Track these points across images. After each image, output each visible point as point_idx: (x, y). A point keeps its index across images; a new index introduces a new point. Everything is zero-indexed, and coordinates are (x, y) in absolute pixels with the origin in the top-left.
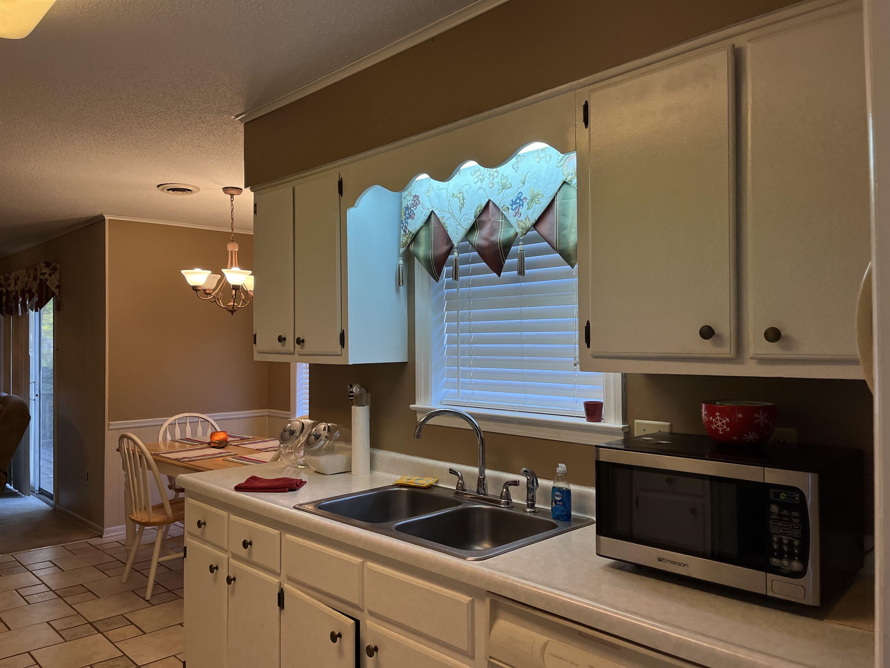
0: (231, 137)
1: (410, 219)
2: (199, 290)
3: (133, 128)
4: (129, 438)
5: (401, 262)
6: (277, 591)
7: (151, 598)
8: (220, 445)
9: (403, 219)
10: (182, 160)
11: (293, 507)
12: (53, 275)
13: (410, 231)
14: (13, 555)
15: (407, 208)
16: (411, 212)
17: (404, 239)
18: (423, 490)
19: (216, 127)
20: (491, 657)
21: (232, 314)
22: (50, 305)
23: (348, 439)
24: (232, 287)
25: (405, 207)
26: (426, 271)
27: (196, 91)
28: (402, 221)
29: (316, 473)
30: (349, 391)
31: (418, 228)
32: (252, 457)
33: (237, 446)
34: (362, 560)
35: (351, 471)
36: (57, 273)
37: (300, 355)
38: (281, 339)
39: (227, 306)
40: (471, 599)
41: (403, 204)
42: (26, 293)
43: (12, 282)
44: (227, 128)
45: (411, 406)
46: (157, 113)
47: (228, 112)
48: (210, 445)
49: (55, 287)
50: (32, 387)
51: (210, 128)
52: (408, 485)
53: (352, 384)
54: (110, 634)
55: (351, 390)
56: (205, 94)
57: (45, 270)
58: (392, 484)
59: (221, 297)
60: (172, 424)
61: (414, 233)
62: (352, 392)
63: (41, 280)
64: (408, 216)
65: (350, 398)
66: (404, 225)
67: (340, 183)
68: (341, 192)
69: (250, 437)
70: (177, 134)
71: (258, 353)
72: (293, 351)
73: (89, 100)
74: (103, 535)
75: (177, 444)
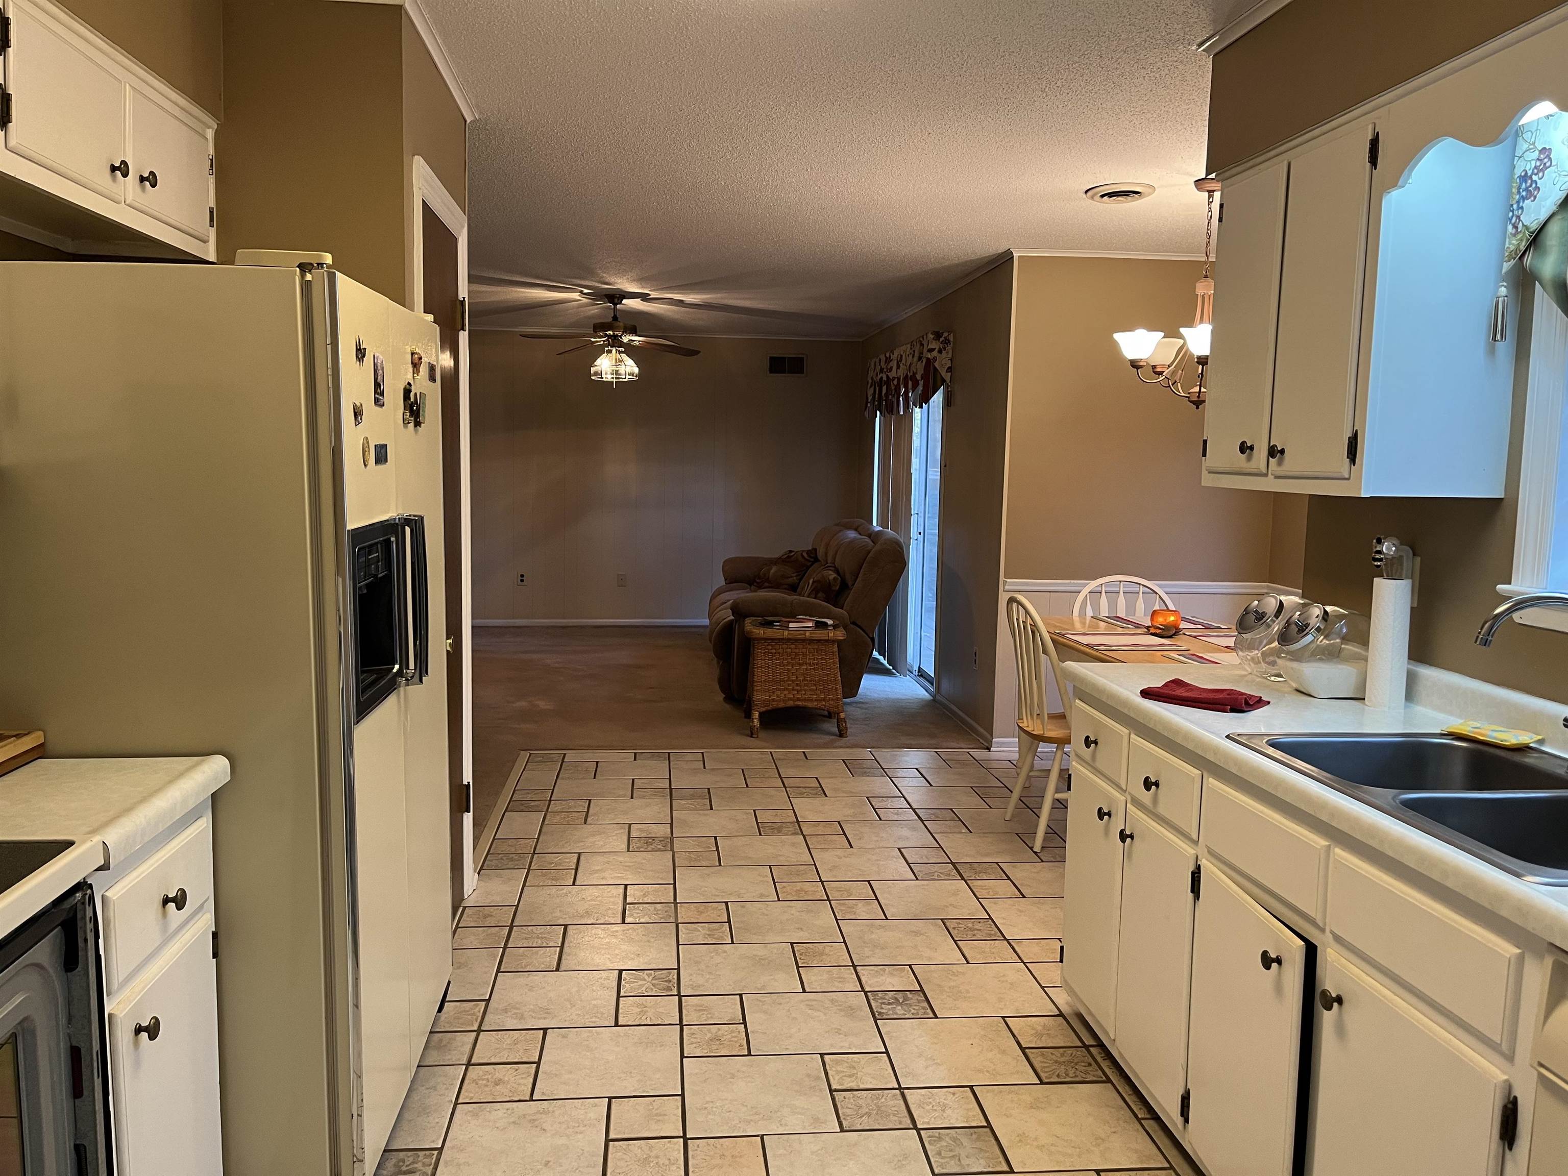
0: (1197, 85)
1: (1530, 200)
2: (1141, 367)
3: (1036, 99)
4: (1019, 603)
5: (1503, 291)
6: (1192, 868)
7: (1042, 850)
8: (1164, 633)
9: (1514, 202)
10: (1118, 141)
11: (1226, 737)
12: (943, 352)
13: (1526, 226)
14: (873, 752)
15: (1525, 177)
16: (1531, 186)
17: (1512, 244)
18: (1506, 751)
19: (1168, 72)
20: (1542, 1065)
21: (1197, 408)
22: (938, 399)
23: (1361, 636)
24: (1196, 360)
25: (1520, 177)
26: (1560, 311)
27: (1123, 15)
28: (1512, 206)
29: (1295, 692)
30: (1374, 550)
31: (1543, 217)
32: (1211, 657)
33: (1195, 637)
34: (1327, 843)
35: (1364, 699)
36: (949, 347)
37: (1277, 477)
38: (1244, 448)
39: (1189, 393)
40: (1519, 951)
41: (1516, 170)
42: (910, 380)
43: (894, 364)
44: (1187, 70)
45: (1499, 586)
46: (1067, 67)
47: (1183, 39)
48: (1150, 631)
49: (946, 369)
50: (914, 519)
51: (1157, 76)
52: (1468, 737)
53: (1382, 537)
54: (974, 884)
55: (1378, 549)
56: (1139, 17)
57: (934, 345)
58: (1439, 732)
59: (1180, 380)
60: (1096, 593)
61: (1535, 228)
62: (1380, 552)
63: (928, 359)
64: (1524, 194)
65: (1376, 563)
66: (1516, 213)
67: (1374, 144)
68: (1373, 160)
69: (1223, 627)
70: (1104, 96)
71: (1209, 473)
72: (1264, 471)
73: (965, 65)
74: (991, 747)
75: (1102, 624)
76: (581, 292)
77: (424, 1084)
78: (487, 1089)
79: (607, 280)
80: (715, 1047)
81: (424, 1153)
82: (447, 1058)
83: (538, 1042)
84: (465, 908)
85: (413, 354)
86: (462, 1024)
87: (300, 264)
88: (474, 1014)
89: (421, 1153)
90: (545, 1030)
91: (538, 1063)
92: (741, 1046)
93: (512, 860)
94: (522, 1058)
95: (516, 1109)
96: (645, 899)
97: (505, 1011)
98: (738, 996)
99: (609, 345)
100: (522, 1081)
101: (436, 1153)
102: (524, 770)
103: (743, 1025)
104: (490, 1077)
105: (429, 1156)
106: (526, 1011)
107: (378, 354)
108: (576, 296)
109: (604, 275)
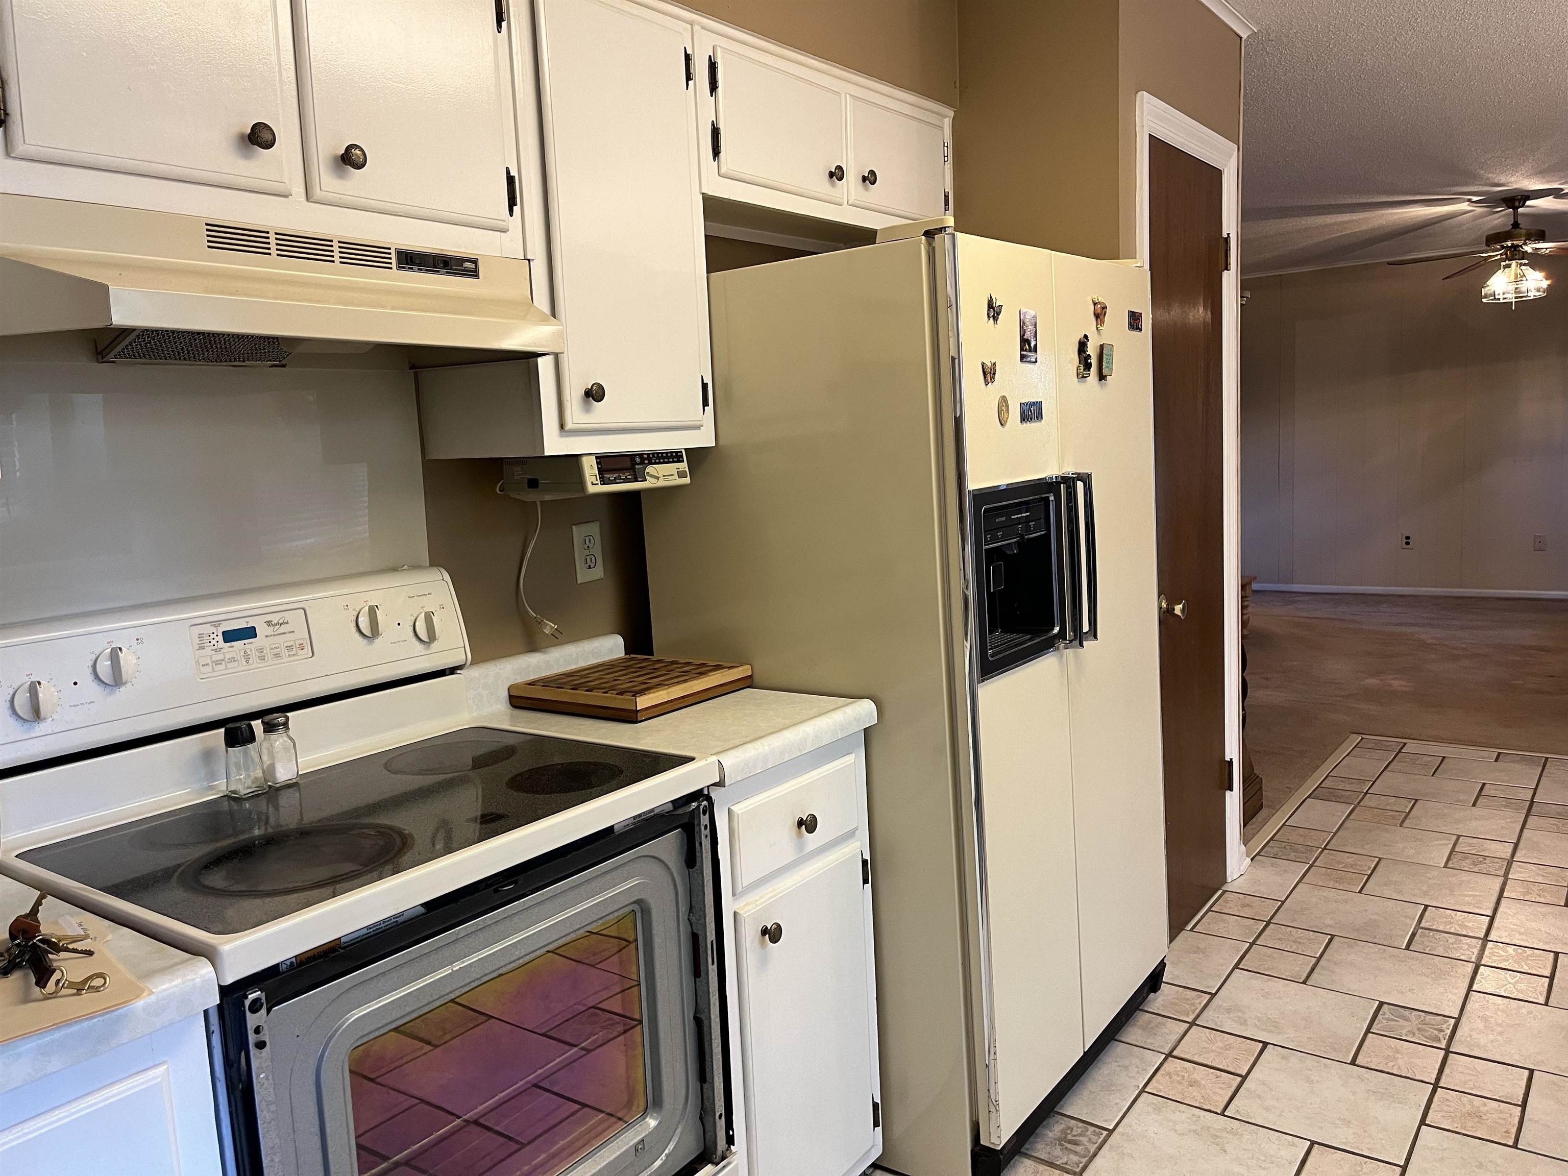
76: (1469, 200)
77: (1118, 1060)
78: (1180, 1087)
79: (1496, 181)
80: (1470, 1124)
81: (1094, 1128)
82: (1149, 1041)
83: (1253, 1054)
84: (1225, 892)
85: (1095, 304)
86: (1177, 1012)
87: (925, 231)
88: (1193, 1005)
89: (1092, 1129)
90: (1265, 1044)
91: (1244, 1078)
92: (1507, 1132)
93: (1296, 851)
94: (1228, 1066)
95: (1202, 1118)
96: (1448, 927)
97: (1229, 1011)
98: (1527, 1072)
99: (1507, 259)
100: (1219, 1091)
101: (1105, 1133)
102: (1348, 755)
103: (1520, 1108)
104: (1186, 1075)
105: (1097, 1134)
106: (1251, 1018)
107: (1025, 310)
108: (1465, 206)
109: (1490, 175)
